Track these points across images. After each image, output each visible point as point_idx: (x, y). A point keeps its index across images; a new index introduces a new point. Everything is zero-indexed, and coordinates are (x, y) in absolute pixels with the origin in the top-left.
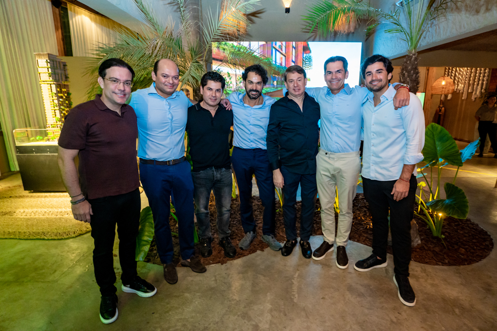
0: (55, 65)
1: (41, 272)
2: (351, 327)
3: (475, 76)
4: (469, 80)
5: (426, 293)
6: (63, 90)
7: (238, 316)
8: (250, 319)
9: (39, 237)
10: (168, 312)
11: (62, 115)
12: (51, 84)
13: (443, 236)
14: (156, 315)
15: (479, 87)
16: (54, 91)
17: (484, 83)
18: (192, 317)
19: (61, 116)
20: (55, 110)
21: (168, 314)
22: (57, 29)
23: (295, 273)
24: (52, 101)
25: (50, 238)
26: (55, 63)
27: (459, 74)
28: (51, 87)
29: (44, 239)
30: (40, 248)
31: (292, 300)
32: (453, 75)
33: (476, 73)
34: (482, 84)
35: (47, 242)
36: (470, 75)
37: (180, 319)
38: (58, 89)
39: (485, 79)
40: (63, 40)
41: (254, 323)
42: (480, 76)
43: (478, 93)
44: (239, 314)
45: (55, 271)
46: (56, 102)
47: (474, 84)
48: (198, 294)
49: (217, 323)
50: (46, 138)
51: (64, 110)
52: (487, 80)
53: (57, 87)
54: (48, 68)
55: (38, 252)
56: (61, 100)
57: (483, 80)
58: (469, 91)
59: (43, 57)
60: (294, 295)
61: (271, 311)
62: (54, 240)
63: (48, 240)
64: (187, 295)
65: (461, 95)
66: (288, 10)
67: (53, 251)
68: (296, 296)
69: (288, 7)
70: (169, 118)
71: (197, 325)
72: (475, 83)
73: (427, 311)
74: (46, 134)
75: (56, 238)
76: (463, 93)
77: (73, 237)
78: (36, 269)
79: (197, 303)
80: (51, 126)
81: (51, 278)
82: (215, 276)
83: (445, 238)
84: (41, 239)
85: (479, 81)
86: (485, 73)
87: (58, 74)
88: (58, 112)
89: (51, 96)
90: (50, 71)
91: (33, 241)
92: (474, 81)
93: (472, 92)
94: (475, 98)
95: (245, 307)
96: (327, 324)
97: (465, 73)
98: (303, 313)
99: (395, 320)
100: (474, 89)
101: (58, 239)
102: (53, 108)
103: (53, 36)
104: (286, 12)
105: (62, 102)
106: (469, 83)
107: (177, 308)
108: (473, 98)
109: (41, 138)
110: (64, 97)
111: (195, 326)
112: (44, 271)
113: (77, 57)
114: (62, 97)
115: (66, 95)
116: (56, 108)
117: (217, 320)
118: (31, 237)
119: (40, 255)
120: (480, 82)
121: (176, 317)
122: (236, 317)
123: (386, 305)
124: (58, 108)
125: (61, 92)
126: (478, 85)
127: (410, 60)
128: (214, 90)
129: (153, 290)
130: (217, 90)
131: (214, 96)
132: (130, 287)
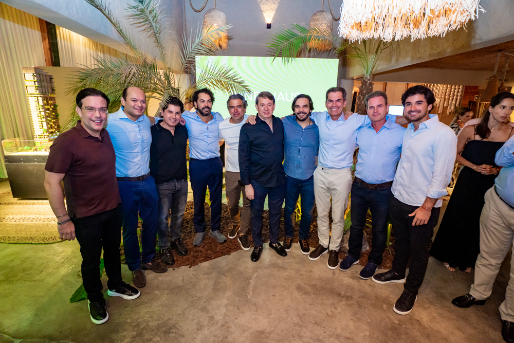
0: (42, 79)
1: (29, 272)
2: (292, 319)
3: (451, 91)
4: (445, 95)
5: (362, 292)
6: (50, 102)
7: (198, 309)
8: (207, 311)
9: (27, 241)
10: (138, 306)
11: (49, 126)
12: (37, 97)
13: (390, 244)
14: (128, 309)
15: (454, 102)
16: (41, 103)
17: (458, 98)
18: (159, 310)
19: (47, 127)
20: (42, 122)
21: (138, 308)
22: (44, 39)
23: (254, 274)
24: (39, 113)
25: (38, 243)
26: (41, 76)
27: (436, 89)
28: (38, 100)
29: (32, 243)
30: (28, 251)
31: (247, 296)
33: (451, 89)
34: (456, 99)
35: (35, 246)
36: (446, 90)
37: (148, 312)
38: (45, 102)
39: (459, 94)
40: (50, 49)
41: (211, 315)
42: (455, 92)
43: (452, 108)
44: (199, 307)
45: (42, 271)
46: (43, 113)
47: (449, 99)
48: (167, 291)
49: (179, 315)
50: (34, 148)
51: (50, 121)
52: (461, 96)
53: (43, 100)
54: (35, 82)
55: (26, 255)
56: (48, 112)
57: (457, 96)
58: (445, 106)
59: (29, 71)
60: (249, 293)
61: (227, 305)
62: (41, 244)
63: (36, 244)
64: (157, 292)
65: (437, 108)
66: (269, 26)
67: (41, 254)
68: (251, 293)
69: (269, 23)
70: (139, 139)
71: (162, 316)
72: (450, 98)
73: (360, 306)
74: (34, 145)
75: (43, 242)
76: (439, 107)
77: (59, 242)
78: (24, 270)
79: (164, 299)
80: (38, 137)
81: (38, 278)
82: (183, 277)
83: (392, 245)
84: (28, 243)
85: (453, 97)
86: (459, 89)
87: (45, 87)
88: (45, 124)
89: (38, 108)
90: (37, 85)
91: (22, 245)
92: (450, 97)
93: (447, 107)
94: (450, 113)
95: (205, 302)
96: (272, 316)
97: (441, 88)
98: (254, 308)
99: (330, 313)
100: (449, 103)
101: (45, 244)
102: (40, 120)
103: (41, 45)
104: (267, 28)
105: (49, 113)
106: (445, 98)
107: (146, 303)
108: (448, 113)
109: (29, 148)
110: (51, 109)
111: (161, 318)
112: (31, 271)
113: (64, 67)
114: (48, 109)
115: (52, 107)
116: (43, 120)
117: (179, 313)
118: (20, 242)
119: (28, 258)
120: (455, 97)
121: (145, 310)
122: (196, 310)
123: (325, 301)
124: (45, 120)
125: (48, 104)
126: (453, 100)
127: (366, 85)
128: (174, 113)
129: (136, 292)
130: (177, 113)
131: (174, 117)
132: (116, 292)
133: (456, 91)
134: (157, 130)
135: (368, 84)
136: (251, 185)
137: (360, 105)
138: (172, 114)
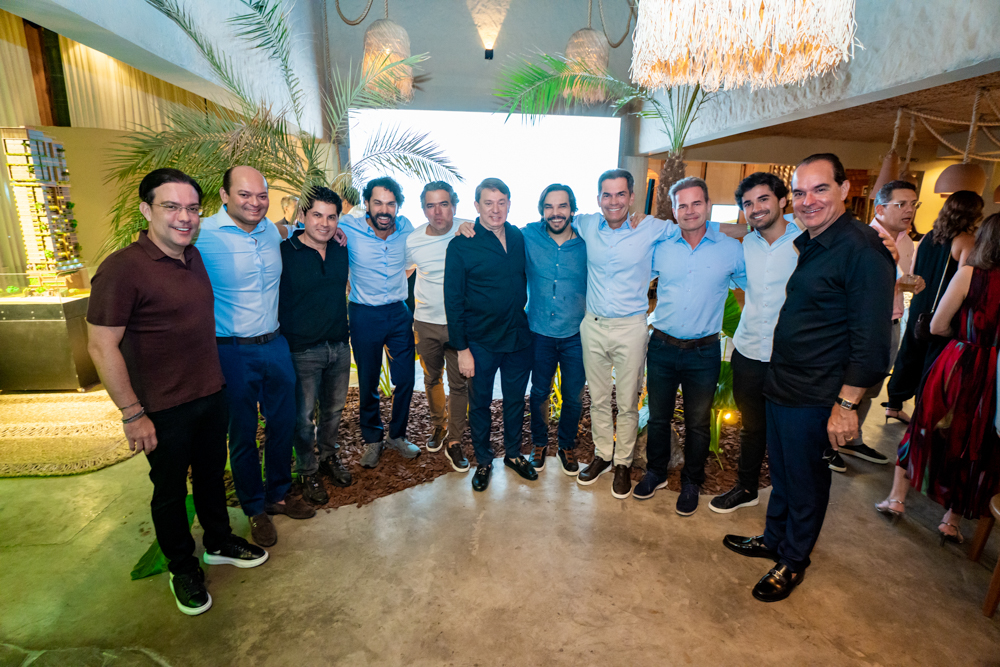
0: (42, 151)
1: (39, 530)
2: (554, 586)
5: (676, 535)
6: (58, 197)
7: (382, 578)
8: (399, 581)
9: (26, 473)
10: (267, 578)
11: (58, 245)
12: (33, 187)
13: (721, 451)
14: (247, 585)
16: (41, 199)
18: (308, 584)
19: (55, 247)
20: (43, 237)
21: (267, 582)
23: (479, 513)
24: (36, 219)
25: (49, 474)
26: (41, 146)
28: (34, 193)
29: (37, 476)
30: (32, 491)
31: (469, 552)
32: (786, 175)
35: (44, 480)
37: (288, 587)
38: (49, 197)
40: (49, 91)
41: (406, 587)
44: (383, 575)
45: (66, 527)
46: (45, 220)
48: (319, 551)
49: (348, 590)
50: (26, 289)
51: (61, 236)
53: (46, 192)
54: (27, 157)
55: (29, 498)
56: (55, 217)
59: (15, 135)
60: (473, 546)
61: (434, 569)
62: (57, 476)
63: (45, 476)
64: (299, 552)
66: (489, 55)
67: (58, 495)
68: (477, 546)
69: (490, 48)
70: (257, 265)
71: (315, 594)
73: (672, 558)
74: (27, 283)
75: (60, 473)
77: (93, 471)
78: (29, 526)
79: (316, 563)
80: (35, 267)
81: (59, 539)
82: (347, 523)
83: (724, 453)
84: (30, 476)
87: (48, 168)
88: (49, 241)
89: (34, 209)
90: (31, 162)
91: (16, 481)
95: (393, 566)
96: (518, 584)
98: (484, 570)
99: (620, 573)
101: (64, 475)
102: (39, 233)
103: (30, 85)
104: (487, 58)
105: (56, 220)
107: (282, 573)
109: (17, 289)
110: (61, 212)
111: (312, 597)
112: (43, 528)
113: (78, 128)
114: (56, 212)
115: (64, 207)
116: (45, 233)
117: (347, 586)
118: (11, 474)
119: (33, 503)
121: (282, 585)
122: (378, 580)
123: (611, 554)
124: (49, 233)
125: (55, 202)
127: (672, 167)
128: (325, 217)
129: (261, 554)
130: (330, 217)
131: (325, 225)
132: (222, 554)
134: (292, 250)
135: (676, 165)
136: (468, 350)
137: (663, 202)
138: (320, 220)
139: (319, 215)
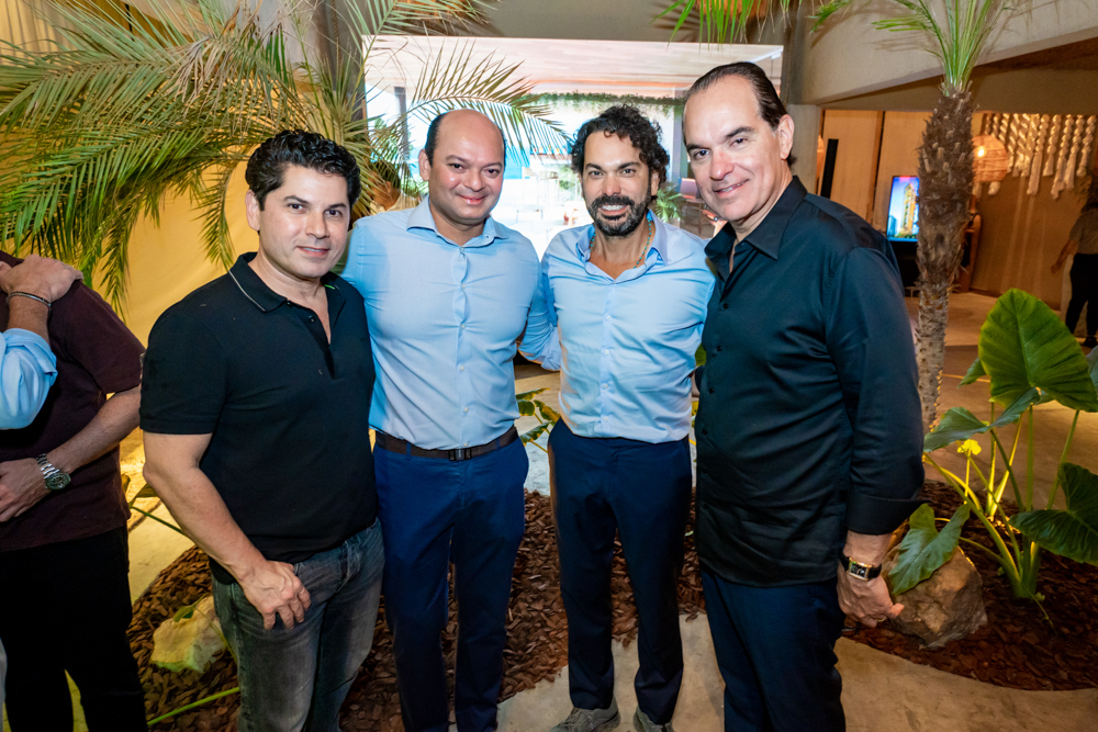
3: (1060, 134)
4: (1046, 145)
15: (1071, 164)
17: (1084, 151)
27: (1019, 127)
32: (1003, 130)
33: (1062, 126)
34: (1079, 155)
36: (1048, 130)
39: (1086, 141)
42: (1072, 135)
43: (1067, 178)
47: (1056, 155)
52: (1091, 145)
57: (1081, 145)
58: (1045, 173)
65: (1022, 183)
72: (1061, 153)
76: (1028, 178)
85: (1069, 148)
86: (1085, 126)
92: (1058, 147)
93: (1052, 176)
94: (1060, 192)
97: (1033, 125)
100: (1058, 167)
106: (1044, 152)
108: (1054, 192)
120: (1073, 150)
126: (1067, 156)
127: (951, 111)
130: (331, 211)
133: (1076, 132)
135: (959, 108)
139: (299, 205)
